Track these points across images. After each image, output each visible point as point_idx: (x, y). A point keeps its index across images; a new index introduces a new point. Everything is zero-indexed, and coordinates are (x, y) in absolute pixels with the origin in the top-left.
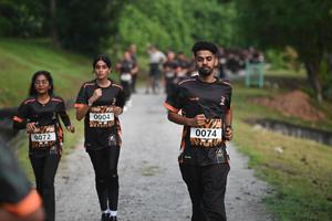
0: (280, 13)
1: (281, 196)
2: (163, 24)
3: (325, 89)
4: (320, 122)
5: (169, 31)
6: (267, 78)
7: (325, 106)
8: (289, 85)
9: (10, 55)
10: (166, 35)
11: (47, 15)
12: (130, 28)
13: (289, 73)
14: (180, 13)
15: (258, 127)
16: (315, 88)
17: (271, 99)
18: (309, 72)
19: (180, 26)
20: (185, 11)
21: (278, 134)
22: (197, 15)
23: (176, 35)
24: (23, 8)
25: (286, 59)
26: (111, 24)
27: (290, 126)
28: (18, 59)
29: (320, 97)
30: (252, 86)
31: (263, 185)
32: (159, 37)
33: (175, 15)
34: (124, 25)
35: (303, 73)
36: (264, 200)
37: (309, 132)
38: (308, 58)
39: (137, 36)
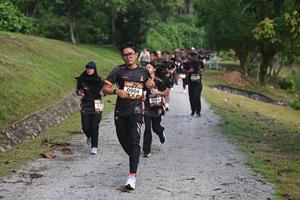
0: (227, 32)
1: (227, 123)
2: (168, 38)
3: (249, 70)
4: (246, 87)
5: (171, 41)
6: (220, 65)
7: (249, 79)
8: (231, 68)
9: (92, 53)
11: (110, 33)
12: (152, 40)
13: (231, 62)
14: (177, 32)
15: (216, 89)
16: (244, 70)
17: (222, 75)
18: (241, 62)
19: (177, 39)
20: (179, 32)
21: (226, 92)
22: (185, 33)
23: (175, 43)
24: (99, 29)
25: (229, 55)
26: (143, 37)
27: (231, 89)
28: (99, 57)
29: (246, 74)
30: (213, 69)
31: (217, 117)
33: (174, 33)
34: (149, 38)
35: (238, 62)
36: (219, 125)
37: (242, 91)
38: (241, 55)
39: (155, 44)
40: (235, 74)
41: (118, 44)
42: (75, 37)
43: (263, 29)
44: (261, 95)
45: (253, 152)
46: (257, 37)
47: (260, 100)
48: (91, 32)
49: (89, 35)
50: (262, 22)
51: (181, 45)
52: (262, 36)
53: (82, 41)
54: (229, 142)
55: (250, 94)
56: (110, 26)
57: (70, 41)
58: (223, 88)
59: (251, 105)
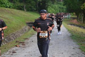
1: (73, 36)
2: (54, 9)
3: (80, 19)
4: (79, 24)
5: (55, 10)
6: (70, 17)
7: (80, 22)
8: (74, 18)
9: (31, 14)
10: (55, 11)
11: (37, 8)
12: (49, 10)
13: (74, 17)
14: (57, 7)
15: (69, 25)
16: (78, 19)
17: (71, 20)
18: (77, 17)
20: (58, 7)
22: (60, 8)
23: (57, 11)
24: (33, 7)
25: (74, 14)
27: (74, 25)
29: (79, 20)
30: (68, 19)
31: (70, 34)
32: (54, 11)
33: (56, 8)
35: (76, 17)
36: (70, 36)
37: (77, 26)
38: (77, 14)
39: (50, 11)
40: (75, 20)
41: (39, 11)
42: (26, 9)
43: (84, 6)
44: (83, 27)
45: (81, 45)
46: (82, 9)
47: (83, 28)
48: (31, 7)
49: (30, 9)
50: (84, 4)
52: (84, 8)
53: (28, 10)
54: (74, 42)
55: (80, 26)
56: (36, 6)
57: (24, 10)
58: (71, 24)
59: (80, 30)
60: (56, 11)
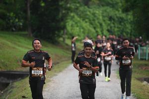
2: (91, 24)
9: (4, 41)
10: (93, 30)
11: (26, 18)
12: (72, 26)
14: (101, 17)
19: (101, 25)
20: (103, 16)
23: (99, 30)
24: (12, 14)
26: (62, 23)
28: (9, 43)
30: (142, 59)
32: (89, 30)
33: (98, 19)
34: (69, 24)
41: (33, 31)
51: (105, 32)
56: (25, 11)
60: (97, 32)
